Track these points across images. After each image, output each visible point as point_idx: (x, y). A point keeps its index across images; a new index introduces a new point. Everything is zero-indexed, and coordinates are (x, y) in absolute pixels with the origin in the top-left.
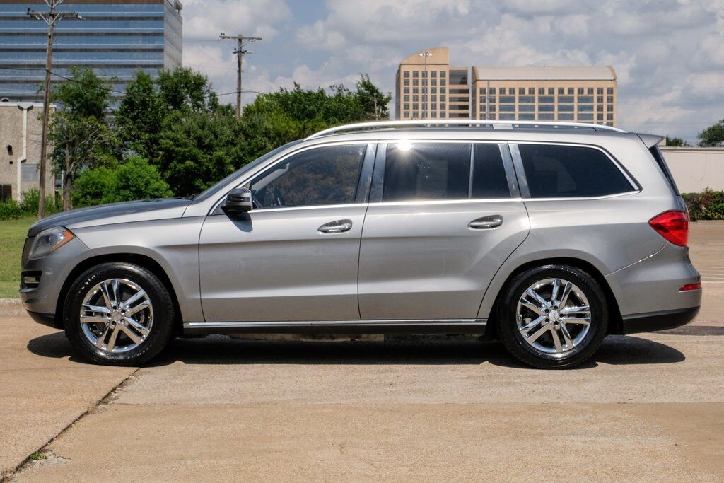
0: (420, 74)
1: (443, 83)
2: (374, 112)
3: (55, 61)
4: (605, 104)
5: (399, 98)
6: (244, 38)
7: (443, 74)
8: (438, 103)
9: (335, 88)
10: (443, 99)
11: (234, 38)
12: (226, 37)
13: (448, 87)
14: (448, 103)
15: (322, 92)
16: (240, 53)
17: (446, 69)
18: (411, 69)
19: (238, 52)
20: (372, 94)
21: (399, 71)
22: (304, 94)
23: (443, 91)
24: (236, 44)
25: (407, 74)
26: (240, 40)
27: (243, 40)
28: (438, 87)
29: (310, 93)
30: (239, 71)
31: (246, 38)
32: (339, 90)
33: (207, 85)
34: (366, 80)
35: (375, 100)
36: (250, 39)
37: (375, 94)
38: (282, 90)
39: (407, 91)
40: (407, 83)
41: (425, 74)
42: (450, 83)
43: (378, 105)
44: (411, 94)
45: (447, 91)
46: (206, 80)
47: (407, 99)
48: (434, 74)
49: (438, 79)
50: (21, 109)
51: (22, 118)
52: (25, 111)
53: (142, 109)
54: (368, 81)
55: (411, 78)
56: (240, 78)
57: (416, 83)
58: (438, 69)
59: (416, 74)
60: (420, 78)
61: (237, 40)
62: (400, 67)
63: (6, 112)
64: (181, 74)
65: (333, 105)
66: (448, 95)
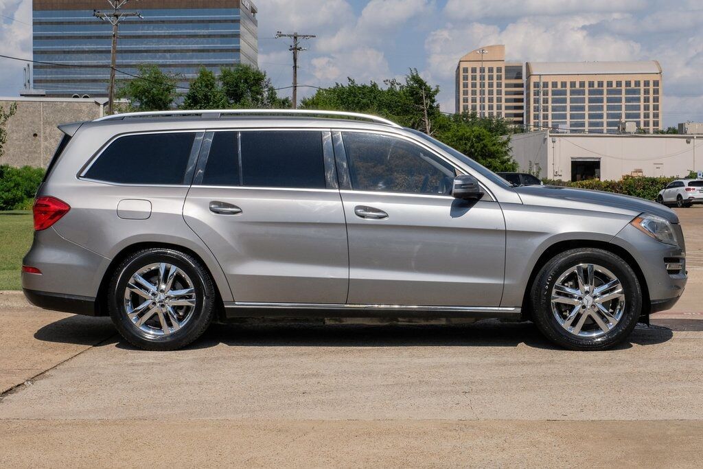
0: (478, 70)
1: (499, 78)
2: (422, 104)
3: (119, 61)
4: (651, 96)
5: (459, 92)
6: (298, 36)
7: (499, 70)
8: (495, 96)
9: (388, 82)
10: (499, 92)
11: (290, 36)
12: (283, 35)
13: (504, 82)
14: (504, 97)
15: (374, 85)
16: (295, 50)
17: (502, 65)
18: (469, 66)
19: (293, 49)
20: (420, 87)
21: (458, 67)
22: (359, 88)
23: (499, 85)
24: (291, 41)
25: (466, 70)
26: (295, 38)
27: (298, 38)
28: (495, 81)
29: (364, 87)
30: (295, 67)
31: (300, 36)
32: (392, 84)
33: (265, 80)
34: (415, 74)
35: (423, 93)
36: (304, 36)
37: (423, 87)
38: (337, 84)
39: (466, 85)
40: (466, 78)
41: (482, 70)
42: (506, 78)
43: (426, 97)
44: (470, 89)
45: (503, 85)
46: (265, 76)
47: (466, 93)
48: (491, 70)
49: (495, 74)
50: (99, 104)
51: (99, 113)
52: (102, 106)
53: (205, 103)
54: (417, 74)
55: (470, 74)
56: (295, 72)
57: (474, 78)
58: (495, 65)
59: (474, 70)
60: (478, 74)
61: (293, 38)
62: (459, 64)
63: (84, 108)
64: (242, 70)
65: (385, 98)
66: (504, 89)
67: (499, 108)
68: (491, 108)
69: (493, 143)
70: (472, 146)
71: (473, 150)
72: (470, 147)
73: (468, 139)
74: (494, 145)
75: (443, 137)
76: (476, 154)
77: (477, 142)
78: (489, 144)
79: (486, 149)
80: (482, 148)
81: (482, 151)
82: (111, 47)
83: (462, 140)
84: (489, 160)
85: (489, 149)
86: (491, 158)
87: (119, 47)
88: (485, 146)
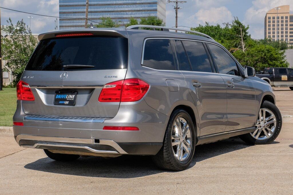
0: (276, 18)
1: (287, 21)
2: (241, 34)
5: (266, 29)
6: (178, 2)
7: (287, 18)
8: (284, 31)
9: (225, 24)
10: (286, 29)
11: (174, 2)
12: (170, 2)
13: (289, 23)
14: (289, 31)
15: (218, 26)
16: (177, 9)
17: (288, 15)
18: (271, 16)
19: (176, 8)
20: (239, 26)
21: (266, 17)
22: (210, 27)
23: (287, 25)
24: (175, 4)
25: (269, 18)
26: (177, 3)
27: (178, 3)
28: (284, 23)
29: (212, 27)
30: (177, 17)
31: (179, 2)
32: (227, 25)
33: (162, 24)
34: (237, 20)
35: (241, 29)
36: (181, 2)
37: (241, 26)
38: (200, 25)
39: (269, 26)
40: (269, 22)
41: (278, 18)
42: (290, 22)
43: (242, 31)
44: (272, 27)
45: (289, 25)
46: (162, 21)
47: (269, 29)
48: (282, 18)
49: (284, 20)
54: (238, 20)
55: (272, 20)
56: (177, 20)
57: (274, 22)
58: (284, 15)
59: (274, 18)
60: (276, 20)
61: (175, 3)
62: (266, 15)
64: (151, 19)
65: (223, 32)
66: (289, 27)
67: (286, 36)
68: (282, 36)
69: (276, 53)
70: (265, 55)
71: (265, 57)
72: (264, 56)
73: (263, 51)
74: (277, 54)
75: (250, 50)
76: (267, 59)
77: (267, 53)
78: (274, 54)
79: (272, 56)
80: (270, 56)
81: (270, 57)
82: (85, 10)
83: (260, 52)
84: (274, 62)
85: (274, 56)
86: (275, 61)
87: (89, 10)
88: (272, 55)
